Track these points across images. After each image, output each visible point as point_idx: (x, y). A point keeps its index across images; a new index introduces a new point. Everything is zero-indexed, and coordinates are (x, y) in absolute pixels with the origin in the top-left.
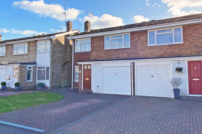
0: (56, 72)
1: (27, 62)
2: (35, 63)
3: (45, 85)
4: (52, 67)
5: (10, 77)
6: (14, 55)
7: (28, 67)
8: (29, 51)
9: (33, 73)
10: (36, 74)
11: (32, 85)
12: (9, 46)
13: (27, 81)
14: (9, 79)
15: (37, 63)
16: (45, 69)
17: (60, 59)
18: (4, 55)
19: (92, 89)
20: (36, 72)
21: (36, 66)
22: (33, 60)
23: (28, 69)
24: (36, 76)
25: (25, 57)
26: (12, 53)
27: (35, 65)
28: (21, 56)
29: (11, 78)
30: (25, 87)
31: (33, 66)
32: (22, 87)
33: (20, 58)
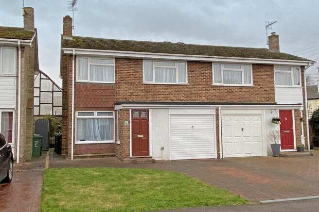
19: (151, 154)
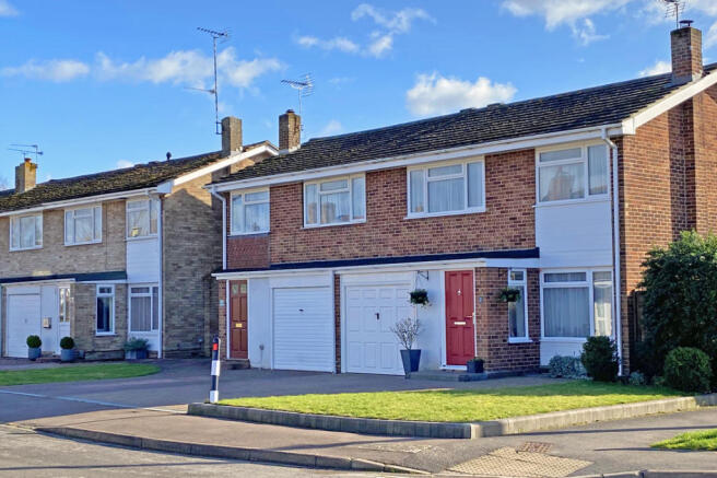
0: (181, 303)
1: (102, 269)
2: (123, 274)
3: (149, 346)
4: (168, 289)
5: (50, 319)
6: (66, 244)
7: (98, 287)
8: (106, 232)
9: (117, 307)
10: (127, 310)
11: (113, 347)
12: (51, 216)
13: (98, 334)
14: (50, 327)
15: (128, 272)
16: (151, 294)
17: (195, 259)
18: (41, 246)
19: (249, 357)
20: (126, 306)
21: (127, 285)
22: (118, 262)
23: (99, 295)
24: (127, 317)
25: (95, 253)
26: (62, 239)
27: (123, 281)
28: (84, 248)
29: (53, 324)
30: (93, 352)
31: (117, 285)
32: (81, 352)
33: (83, 255)
